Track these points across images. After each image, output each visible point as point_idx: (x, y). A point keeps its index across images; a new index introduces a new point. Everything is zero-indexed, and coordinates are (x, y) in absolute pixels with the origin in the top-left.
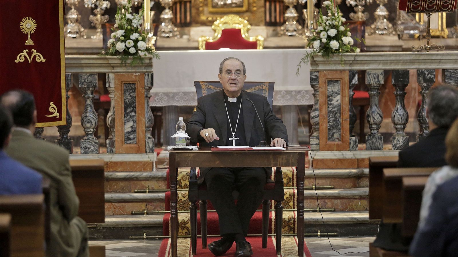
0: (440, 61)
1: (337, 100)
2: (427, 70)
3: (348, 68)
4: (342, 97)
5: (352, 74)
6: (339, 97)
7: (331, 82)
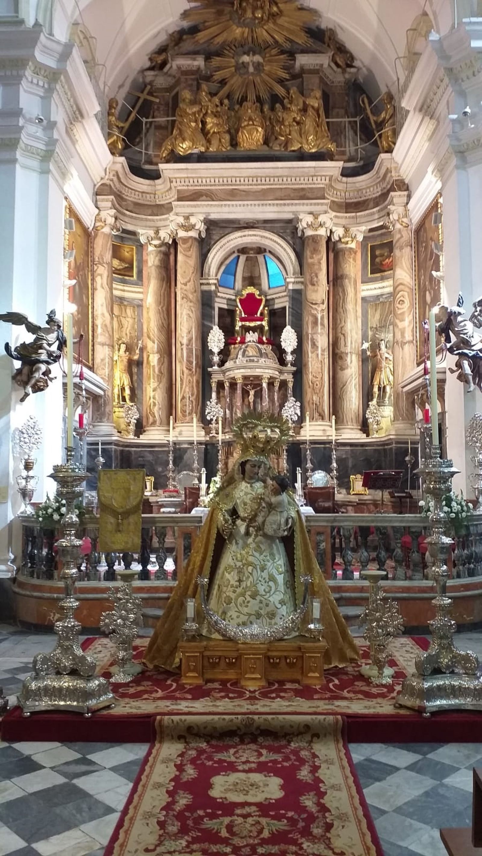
0: (391, 521)
1: (323, 545)
2: (382, 526)
3: (330, 524)
4: (326, 544)
5: (333, 528)
6: (324, 544)
7: (319, 533)
